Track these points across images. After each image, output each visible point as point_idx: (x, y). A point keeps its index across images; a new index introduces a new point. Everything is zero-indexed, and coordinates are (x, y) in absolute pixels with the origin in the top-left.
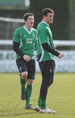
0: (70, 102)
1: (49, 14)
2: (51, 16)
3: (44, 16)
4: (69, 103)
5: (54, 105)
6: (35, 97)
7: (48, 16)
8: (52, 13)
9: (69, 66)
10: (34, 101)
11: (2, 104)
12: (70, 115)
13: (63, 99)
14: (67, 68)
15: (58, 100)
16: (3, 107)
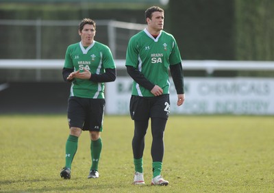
0: (237, 165)
1: (155, 14)
2: (158, 18)
3: (148, 19)
4: (235, 166)
5: (210, 170)
6: (178, 156)
7: (153, 18)
8: (161, 11)
9: (235, 105)
10: (176, 162)
11: (121, 167)
12: (237, 186)
13: (224, 159)
14: (230, 107)
15: (215, 160)
16: (122, 172)
